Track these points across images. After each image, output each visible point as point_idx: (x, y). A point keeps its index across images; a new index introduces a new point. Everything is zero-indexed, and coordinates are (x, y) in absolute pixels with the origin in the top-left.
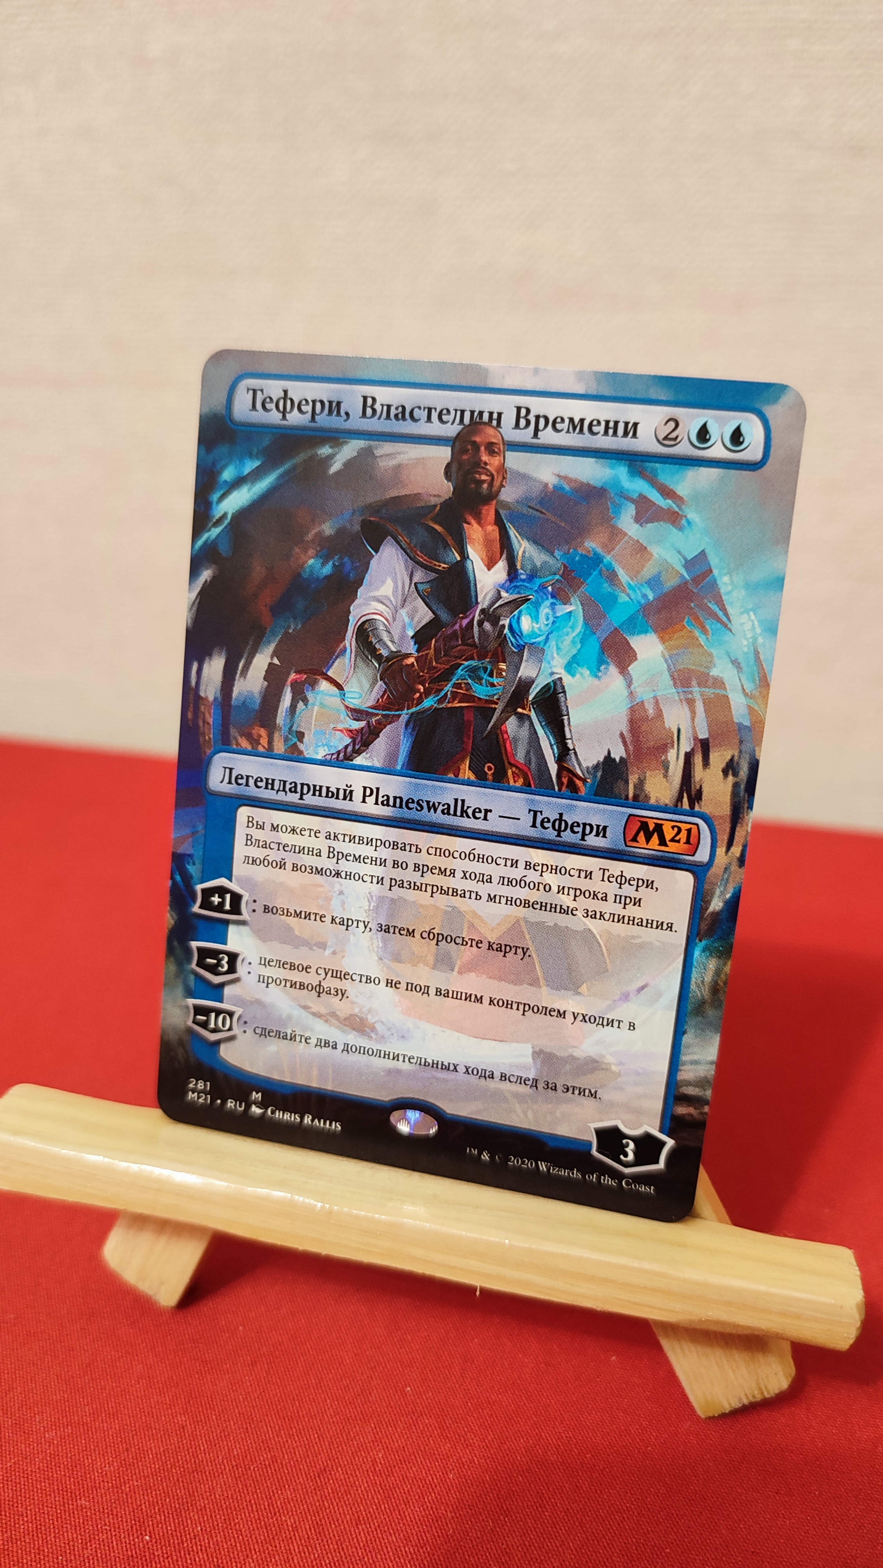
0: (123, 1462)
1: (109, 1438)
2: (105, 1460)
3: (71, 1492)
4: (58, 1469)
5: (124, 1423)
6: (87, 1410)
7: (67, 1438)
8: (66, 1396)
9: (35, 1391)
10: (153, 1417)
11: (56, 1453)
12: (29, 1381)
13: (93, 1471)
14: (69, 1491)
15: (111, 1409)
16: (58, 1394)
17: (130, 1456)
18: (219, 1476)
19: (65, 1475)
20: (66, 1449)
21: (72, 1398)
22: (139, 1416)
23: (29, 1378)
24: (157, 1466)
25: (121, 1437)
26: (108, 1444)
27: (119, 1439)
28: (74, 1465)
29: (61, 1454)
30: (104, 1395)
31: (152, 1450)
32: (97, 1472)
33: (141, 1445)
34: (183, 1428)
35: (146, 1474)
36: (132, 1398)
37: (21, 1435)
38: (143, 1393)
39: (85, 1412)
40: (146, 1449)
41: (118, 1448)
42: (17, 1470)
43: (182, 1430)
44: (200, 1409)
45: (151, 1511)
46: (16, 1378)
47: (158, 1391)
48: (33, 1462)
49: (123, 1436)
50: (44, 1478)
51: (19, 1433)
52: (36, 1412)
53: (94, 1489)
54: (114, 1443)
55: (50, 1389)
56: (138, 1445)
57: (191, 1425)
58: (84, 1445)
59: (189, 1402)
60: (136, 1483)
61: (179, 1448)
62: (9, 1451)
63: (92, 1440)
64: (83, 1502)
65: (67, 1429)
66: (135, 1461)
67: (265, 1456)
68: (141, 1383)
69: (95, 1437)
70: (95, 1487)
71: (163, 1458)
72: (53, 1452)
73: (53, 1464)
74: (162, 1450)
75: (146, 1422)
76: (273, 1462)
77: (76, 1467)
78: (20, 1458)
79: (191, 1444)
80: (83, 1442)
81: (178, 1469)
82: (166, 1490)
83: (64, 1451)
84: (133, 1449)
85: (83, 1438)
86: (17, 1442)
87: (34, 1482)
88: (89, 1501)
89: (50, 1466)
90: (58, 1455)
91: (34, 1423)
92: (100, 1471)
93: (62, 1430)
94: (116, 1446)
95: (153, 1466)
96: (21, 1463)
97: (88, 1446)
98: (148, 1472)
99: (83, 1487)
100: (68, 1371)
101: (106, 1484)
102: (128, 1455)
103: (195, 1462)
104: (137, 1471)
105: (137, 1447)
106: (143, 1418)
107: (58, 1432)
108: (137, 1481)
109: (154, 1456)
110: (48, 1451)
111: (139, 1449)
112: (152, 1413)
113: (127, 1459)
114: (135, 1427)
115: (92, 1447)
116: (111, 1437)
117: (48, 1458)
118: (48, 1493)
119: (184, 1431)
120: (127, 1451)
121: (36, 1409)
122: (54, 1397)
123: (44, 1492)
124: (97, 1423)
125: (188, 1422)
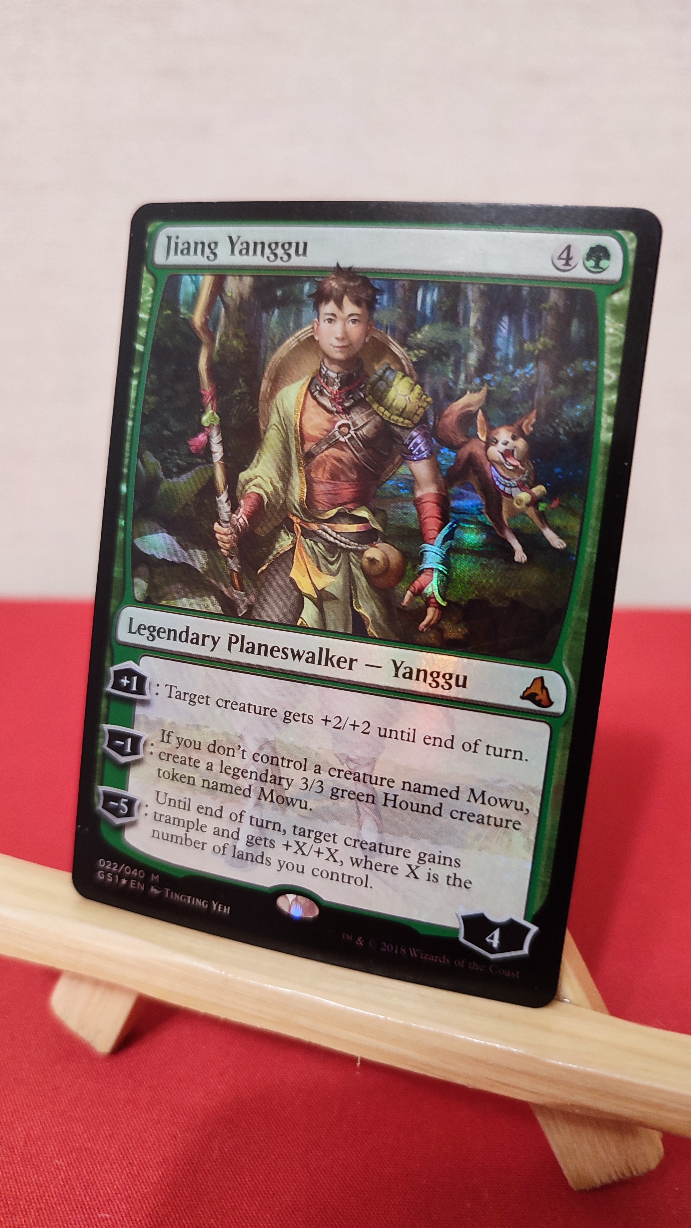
0: (130, 1175)
1: (111, 1156)
2: (112, 1176)
3: (90, 1208)
4: (72, 1190)
5: (122, 1141)
6: (86, 1136)
7: (73, 1163)
8: (64, 1128)
9: (34, 1128)
10: (146, 1132)
11: (68, 1177)
12: (28, 1122)
13: (105, 1186)
14: (87, 1207)
15: (106, 1132)
16: (56, 1127)
17: (135, 1168)
18: (216, 1171)
19: (80, 1195)
20: (76, 1173)
21: (69, 1129)
22: (134, 1134)
23: (26, 1118)
24: (160, 1172)
25: (122, 1154)
26: (112, 1162)
27: (121, 1156)
28: (86, 1184)
29: (71, 1178)
30: (98, 1121)
31: (153, 1161)
32: (109, 1187)
33: (141, 1158)
34: (175, 1137)
35: (152, 1181)
36: (123, 1120)
37: (31, 1169)
38: (131, 1114)
39: (85, 1138)
40: (146, 1160)
41: (122, 1163)
42: (35, 1198)
43: (174, 1139)
44: (186, 1119)
45: (165, 1212)
46: (14, 1120)
47: (144, 1110)
48: (49, 1189)
49: (124, 1153)
50: (62, 1201)
51: (29, 1166)
52: (41, 1145)
53: (110, 1202)
54: (116, 1159)
55: (47, 1125)
56: (139, 1157)
57: (181, 1134)
58: (91, 1166)
59: (175, 1115)
60: (145, 1191)
61: (176, 1154)
62: (24, 1183)
63: (96, 1161)
64: (103, 1215)
65: (72, 1155)
66: (140, 1172)
67: (252, 1147)
68: (128, 1106)
69: (98, 1158)
70: (110, 1200)
71: (164, 1166)
72: (64, 1178)
73: (67, 1187)
74: (161, 1158)
75: (140, 1137)
76: (260, 1152)
77: (88, 1186)
78: (36, 1188)
79: (185, 1149)
80: (89, 1163)
81: (179, 1172)
82: (173, 1192)
83: (75, 1175)
84: (135, 1162)
85: (88, 1161)
86: (29, 1173)
87: (54, 1206)
88: (108, 1214)
89: (64, 1189)
90: (70, 1179)
91: (40, 1155)
92: (111, 1185)
93: (67, 1157)
94: (120, 1162)
95: (156, 1173)
96: (37, 1191)
97: (95, 1167)
98: (154, 1179)
99: (100, 1202)
100: (60, 1107)
101: (119, 1195)
102: (133, 1168)
103: (193, 1163)
104: (144, 1180)
105: (138, 1160)
106: (138, 1135)
107: (64, 1160)
108: (146, 1189)
109: (156, 1165)
110: (60, 1177)
111: (140, 1161)
112: (145, 1130)
113: (132, 1173)
114: (132, 1143)
115: (98, 1167)
116: (113, 1156)
117: (62, 1183)
118: (69, 1213)
119: (176, 1139)
120: (131, 1165)
121: (39, 1143)
122: (53, 1131)
123: (65, 1213)
124: (98, 1146)
125: (178, 1132)
